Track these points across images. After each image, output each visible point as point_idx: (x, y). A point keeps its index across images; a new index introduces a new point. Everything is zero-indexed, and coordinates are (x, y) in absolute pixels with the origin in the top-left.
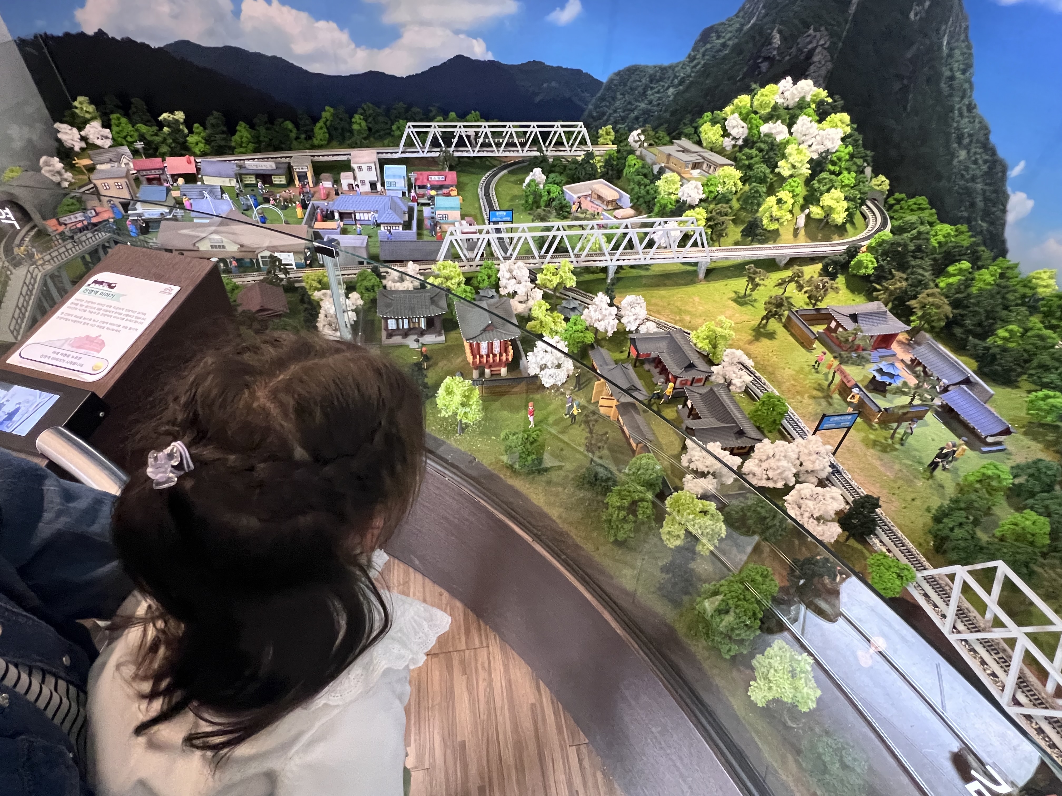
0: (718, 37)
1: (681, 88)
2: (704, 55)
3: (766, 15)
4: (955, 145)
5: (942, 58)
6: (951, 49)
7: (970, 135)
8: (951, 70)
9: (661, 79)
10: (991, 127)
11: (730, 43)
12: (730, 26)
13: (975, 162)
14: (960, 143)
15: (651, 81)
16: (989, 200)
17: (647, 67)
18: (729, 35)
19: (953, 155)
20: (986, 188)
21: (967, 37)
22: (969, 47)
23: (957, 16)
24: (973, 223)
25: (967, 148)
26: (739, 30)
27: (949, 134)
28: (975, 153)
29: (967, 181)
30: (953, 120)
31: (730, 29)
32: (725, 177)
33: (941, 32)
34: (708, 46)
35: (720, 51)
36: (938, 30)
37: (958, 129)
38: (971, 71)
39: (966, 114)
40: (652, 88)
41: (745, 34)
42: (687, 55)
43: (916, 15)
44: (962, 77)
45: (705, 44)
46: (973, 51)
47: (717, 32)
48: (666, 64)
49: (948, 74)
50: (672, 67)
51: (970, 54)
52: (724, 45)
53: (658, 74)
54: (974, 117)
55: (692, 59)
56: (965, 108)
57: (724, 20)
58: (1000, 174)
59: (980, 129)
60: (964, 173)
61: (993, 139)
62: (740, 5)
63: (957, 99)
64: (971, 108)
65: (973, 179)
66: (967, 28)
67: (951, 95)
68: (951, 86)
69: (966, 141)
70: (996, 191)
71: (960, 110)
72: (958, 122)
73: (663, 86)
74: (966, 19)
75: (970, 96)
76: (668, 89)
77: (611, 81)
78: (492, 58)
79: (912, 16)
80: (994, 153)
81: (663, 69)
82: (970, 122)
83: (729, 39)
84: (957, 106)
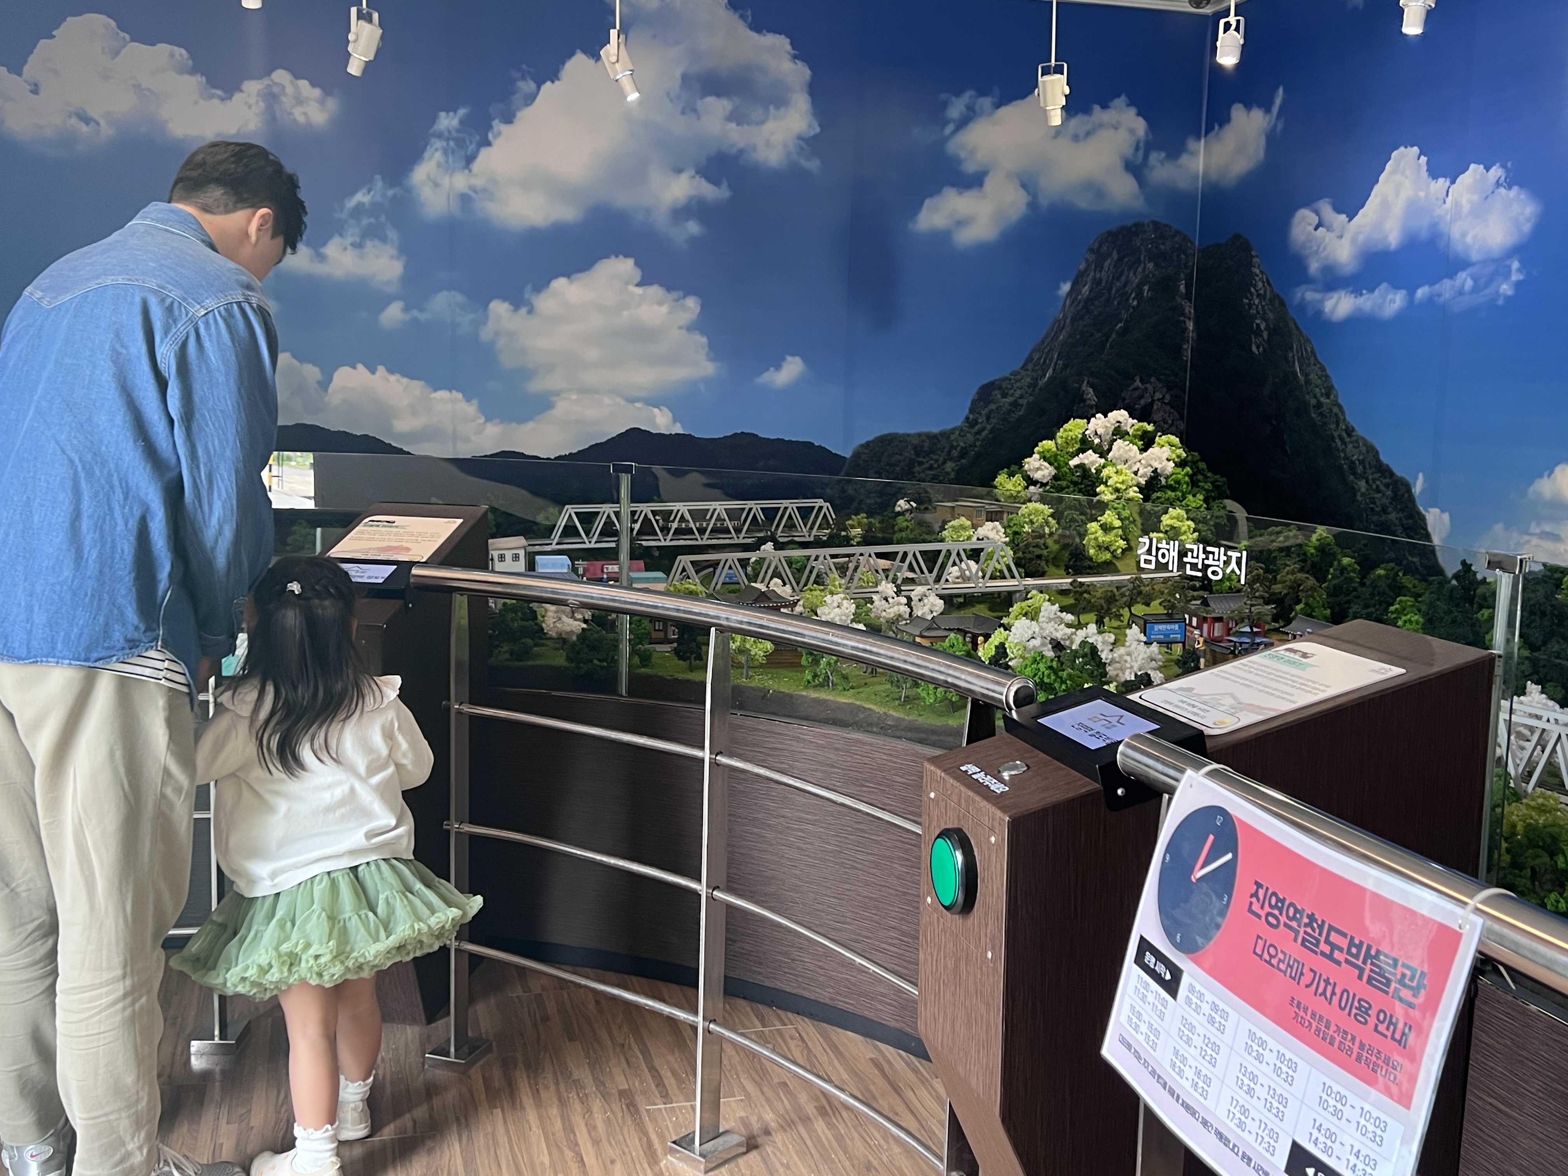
0: (1004, 395)
1: (964, 461)
2: (988, 418)
3: (1065, 366)
4: (1352, 477)
5: (1302, 386)
6: (1307, 375)
7: (1362, 462)
8: (1315, 397)
9: (932, 451)
10: (1378, 447)
11: (1024, 402)
12: (1017, 381)
13: (1378, 490)
14: (1354, 473)
15: (918, 454)
16: (1409, 528)
17: (908, 435)
18: (1019, 392)
19: (1354, 491)
20: (1400, 515)
21: (1316, 359)
22: (1323, 369)
23: (1299, 341)
24: (1405, 562)
25: (1363, 476)
26: (1033, 385)
27: (1340, 467)
28: (1374, 480)
29: (1378, 514)
30: (1338, 450)
31: (1018, 384)
32: (1029, 515)
33: (1290, 359)
34: (993, 406)
35: (1010, 412)
36: (1286, 359)
37: (1346, 458)
38: (1334, 392)
39: (1348, 440)
40: (921, 463)
41: (1041, 389)
42: (963, 418)
43: (1258, 348)
44: (1328, 401)
45: (987, 405)
46: (1329, 372)
47: (1000, 388)
48: (935, 430)
49: (1313, 401)
50: (946, 435)
51: (1327, 376)
52: (1015, 404)
53: (926, 444)
54: (1357, 441)
55: (971, 423)
56: (1344, 435)
57: (1006, 374)
58: (1406, 495)
59: (1368, 452)
60: (1372, 506)
61: (1383, 458)
62: (1026, 355)
63: (1333, 426)
64: (1350, 431)
65: (1384, 510)
66: (1313, 352)
67: (1325, 424)
68: (1321, 414)
69: (1360, 469)
70: (1411, 517)
71: (1340, 437)
72: (1343, 450)
73: (937, 461)
74: (1308, 341)
75: (1345, 419)
76: (944, 462)
77: (857, 455)
78: (681, 432)
79: (1254, 349)
80: (1392, 474)
81: (932, 438)
82: (1354, 447)
83: (1021, 397)
84: (1336, 434)
